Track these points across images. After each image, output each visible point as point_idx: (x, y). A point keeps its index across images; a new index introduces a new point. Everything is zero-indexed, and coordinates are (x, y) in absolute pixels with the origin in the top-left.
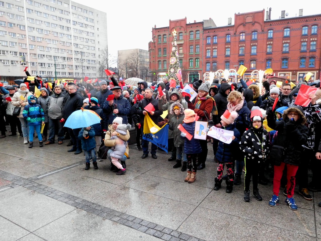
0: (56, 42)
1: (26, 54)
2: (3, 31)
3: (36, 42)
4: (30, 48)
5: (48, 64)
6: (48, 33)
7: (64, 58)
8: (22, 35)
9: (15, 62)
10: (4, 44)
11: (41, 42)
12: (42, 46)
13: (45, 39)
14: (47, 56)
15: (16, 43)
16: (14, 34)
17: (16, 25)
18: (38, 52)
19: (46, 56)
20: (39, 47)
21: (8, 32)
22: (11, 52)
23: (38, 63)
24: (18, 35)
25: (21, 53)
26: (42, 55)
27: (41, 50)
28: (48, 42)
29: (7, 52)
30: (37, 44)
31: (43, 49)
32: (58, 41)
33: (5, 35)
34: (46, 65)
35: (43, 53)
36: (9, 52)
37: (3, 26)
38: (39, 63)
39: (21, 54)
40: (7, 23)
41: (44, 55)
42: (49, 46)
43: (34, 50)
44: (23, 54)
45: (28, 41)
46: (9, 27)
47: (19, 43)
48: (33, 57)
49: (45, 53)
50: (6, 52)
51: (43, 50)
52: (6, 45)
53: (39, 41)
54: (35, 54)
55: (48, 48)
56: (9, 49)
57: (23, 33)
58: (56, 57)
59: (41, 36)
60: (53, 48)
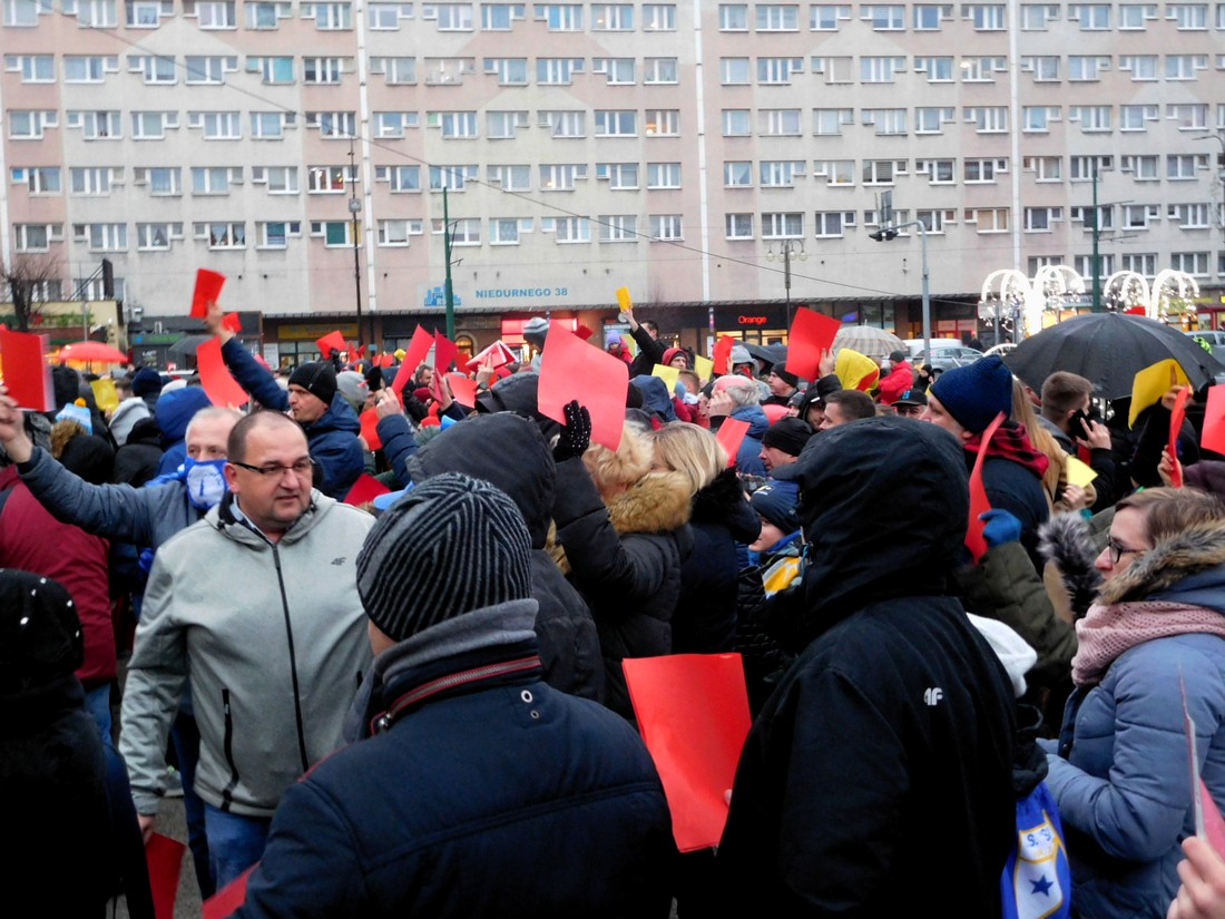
0: (1195, 65)
1: (1002, 164)
2: (887, 58)
3: (1065, 85)
4: (1029, 129)
5: (1134, 208)
6: (1145, 16)
8: (986, 59)
9: (939, 215)
10: (889, 123)
11: (1097, 82)
12: (1098, 107)
13: (1123, 57)
14: (1125, 159)
15: (950, 110)
16: (945, 61)
17: (957, 9)
18: (1075, 143)
19: (1117, 161)
20: (1079, 112)
21: (910, 60)
22: (920, 165)
23: (1069, 213)
24: (966, 64)
25: (977, 164)
26: (1095, 159)
27: (1093, 128)
28: (1138, 78)
29: (902, 165)
31: (1107, 125)
32: (1203, 57)
33: (894, 78)
34: (1116, 214)
35: (1098, 147)
36: (911, 168)
37: (891, 28)
38: (1075, 212)
39: (973, 169)
40: (910, 9)
41: (1107, 160)
42: (1143, 96)
43: (1047, 134)
44: (988, 164)
45: (1014, 89)
46: (920, 28)
47: (967, 109)
48: (1042, 179)
49: (1116, 147)
50: (895, 167)
51: (1102, 128)
52: (897, 130)
53: (1085, 78)
54: (1053, 160)
55: (1137, 108)
56: (912, 150)
57: (991, 46)
58: (1188, 158)
59: (1097, 44)
60: (1170, 106)
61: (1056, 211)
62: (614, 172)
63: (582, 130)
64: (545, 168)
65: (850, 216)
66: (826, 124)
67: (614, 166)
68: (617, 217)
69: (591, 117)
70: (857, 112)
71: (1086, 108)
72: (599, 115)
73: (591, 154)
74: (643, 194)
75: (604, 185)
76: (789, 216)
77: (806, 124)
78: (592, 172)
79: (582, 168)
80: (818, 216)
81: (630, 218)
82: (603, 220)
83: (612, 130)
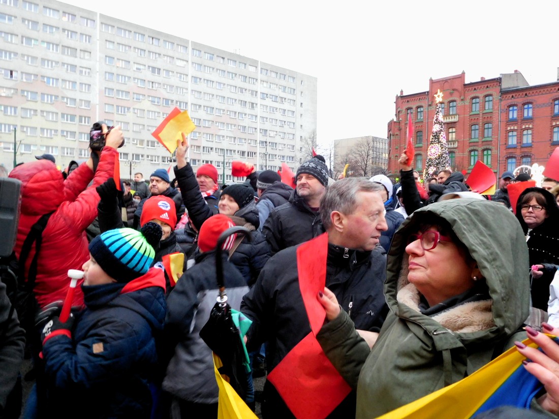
0: (233, 127)
2: (155, 112)
3: (202, 127)
4: (192, 138)
5: (218, 162)
6: (222, 112)
7: (243, 153)
9: (168, 158)
11: (210, 127)
12: (210, 134)
13: (216, 122)
14: (216, 149)
17: (175, 102)
18: (204, 143)
19: (214, 149)
20: (205, 135)
21: (161, 113)
23: (202, 161)
26: (209, 148)
27: (208, 140)
28: (219, 128)
30: (203, 130)
31: (212, 139)
32: (235, 125)
33: (157, 118)
35: (210, 145)
37: (156, 104)
38: (203, 161)
40: (162, 99)
41: (212, 149)
42: (221, 133)
43: (197, 140)
46: (164, 105)
48: (195, 152)
49: (214, 145)
51: (210, 140)
53: (207, 126)
54: (199, 147)
55: (219, 136)
58: (231, 151)
59: (210, 118)
60: (227, 137)
61: (199, 161)
62: (67, 134)
63: (57, 118)
64: (42, 129)
65: (142, 156)
66: (136, 128)
67: (67, 132)
68: (67, 148)
69: (60, 115)
70: (146, 126)
71: (207, 134)
72: (63, 115)
73: (59, 127)
74: (77, 142)
75: (63, 138)
76: (124, 154)
77: (130, 127)
78: (59, 133)
79: (56, 131)
80: (133, 155)
81: (72, 149)
82: (63, 148)
83: (67, 120)
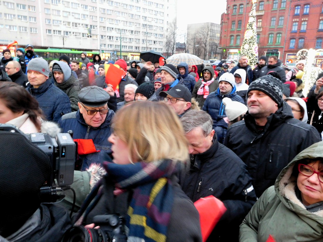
1: (96, 27)
3: (106, 14)
4: (100, 21)
5: (116, 37)
6: (118, 5)
7: (132, 31)
8: (93, 7)
9: (86, 34)
10: (77, 16)
11: (111, 15)
12: (111, 19)
13: (115, 11)
14: (115, 29)
15: (87, 16)
16: (86, 7)
18: (107, 25)
19: (114, 29)
20: (108, 19)
21: (80, 5)
22: (82, 25)
24: (90, 8)
25: (92, 26)
26: (111, 28)
27: (110, 22)
28: (117, 15)
29: (79, 24)
30: (107, 16)
31: (113, 22)
32: (127, 13)
33: (77, 8)
34: (114, 38)
35: (111, 26)
36: (81, 25)
38: (108, 37)
39: (91, 27)
42: (118, 18)
43: (103, 22)
44: (94, 26)
45: (98, 14)
47: (90, 16)
48: (102, 30)
49: (114, 26)
50: (78, 24)
51: (112, 23)
52: (78, 18)
53: (109, 14)
54: (104, 27)
55: (117, 20)
56: (81, 22)
57: (94, 5)
58: (124, 30)
59: (111, 8)
60: (122, 21)
61: (105, 36)
62: (21, 17)
63: (14, 7)
64: (5, 14)
65: (70, 33)
66: (65, 14)
67: (21, 16)
68: (23, 27)
69: (15, 5)
70: (71, 13)
71: (109, 19)
72: (18, 5)
73: (16, 13)
74: (28, 23)
75: (20, 20)
76: (59, 31)
77: (61, 13)
78: (16, 16)
79: (14, 15)
80: (64, 32)
81: (26, 28)
82: (20, 27)
83: (21, 8)
